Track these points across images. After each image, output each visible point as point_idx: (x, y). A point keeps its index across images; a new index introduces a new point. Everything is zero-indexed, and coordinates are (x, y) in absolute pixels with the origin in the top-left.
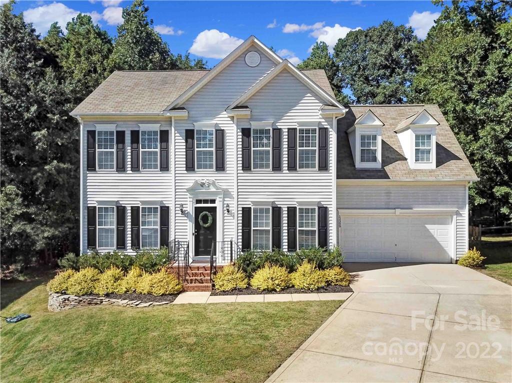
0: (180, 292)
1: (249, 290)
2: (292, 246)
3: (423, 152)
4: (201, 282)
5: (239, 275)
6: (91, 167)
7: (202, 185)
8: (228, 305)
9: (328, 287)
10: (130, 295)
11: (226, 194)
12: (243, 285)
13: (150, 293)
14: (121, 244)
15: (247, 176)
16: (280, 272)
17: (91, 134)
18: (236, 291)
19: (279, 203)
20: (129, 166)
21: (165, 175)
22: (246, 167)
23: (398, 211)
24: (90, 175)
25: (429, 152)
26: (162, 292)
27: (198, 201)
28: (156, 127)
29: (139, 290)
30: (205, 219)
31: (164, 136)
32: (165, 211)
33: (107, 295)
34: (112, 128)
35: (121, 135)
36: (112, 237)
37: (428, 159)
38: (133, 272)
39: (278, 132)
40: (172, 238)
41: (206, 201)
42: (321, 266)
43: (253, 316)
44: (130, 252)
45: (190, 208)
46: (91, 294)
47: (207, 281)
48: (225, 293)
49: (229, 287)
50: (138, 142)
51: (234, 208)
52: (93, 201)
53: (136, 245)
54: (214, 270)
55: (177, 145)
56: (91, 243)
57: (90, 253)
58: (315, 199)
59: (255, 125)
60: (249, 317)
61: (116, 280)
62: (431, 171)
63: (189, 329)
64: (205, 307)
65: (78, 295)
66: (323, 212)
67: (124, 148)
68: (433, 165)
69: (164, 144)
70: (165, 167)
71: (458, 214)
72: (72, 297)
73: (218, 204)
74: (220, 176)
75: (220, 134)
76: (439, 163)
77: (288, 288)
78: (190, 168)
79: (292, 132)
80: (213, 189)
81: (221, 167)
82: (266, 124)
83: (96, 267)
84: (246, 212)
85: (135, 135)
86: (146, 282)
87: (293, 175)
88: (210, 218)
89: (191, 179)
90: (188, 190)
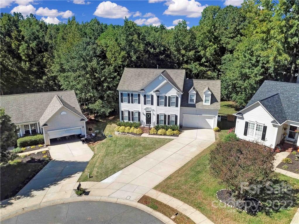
0: (142, 133)
1: (157, 134)
2: (169, 124)
3: (207, 100)
4: (147, 131)
5: (155, 131)
6: (122, 102)
7: (148, 108)
8: (151, 138)
9: (174, 135)
10: (132, 133)
11: (153, 110)
12: (155, 133)
13: (136, 133)
14: (129, 120)
15: (158, 107)
16: (164, 130)
17: (122, 94)
18: (154, 134)
19: (166, 114)
20: (131, 102)
21: (139, 104)
22: (158, 105)
23: (199, 115)
24: (122, 103)
25: (209, 100)
26: (139, 133)
27: (147, 112)
28: (137, 93)
29: (134, 133)
30: (148, 116)
31: (139, 95)
32: (139, 113)
33: (128, 133)
34: (127, 93)
35: (129, 95)
36: (127, 118)
37: (208, 102)
38: (133, 128)
39: (166, 97)
40: (141, 120)
41: (149, 112)
42: (173, 130)
43: (155, 141)
44: (131, 122)
45: (145, 113)
46: (124, 132)
47: (148, 131)
48: (152, 134)
49: (153, 133)
50: (133, 96)
51: (155, 114)
52: (122, 110)
53: (133, 120)
54: (150, 129)
55: (142, 98)
56: (123, 119)
57: (122, 121)
58: (174, 113)
59: (160, 95)
60: (154, 141)
61: (129, 129)
62: (209, 106)
63: (143, 143)
64: (147, 138)
65: (121, 132)
66: (176, 117)
67: (129, 98)
68: (209, 104)
69: (139, 97)
70: (139, 103)
71: (215, 117)
72: (120, 133)
73: (151, 113)
74: (152, 106)
75: (152, 96)
76: (211, 103)
77: (165, 135)
78: (145, 104)
79: (169, 97)
80: (150, 109)
81: (152, 104)
82: (163, 95)
83: (124, 126)
84: (158, 115)
85: (132, 95)
86: (135, 131)
87: (169, 107)
88: (150, 116)
89: (145, 106)
90: (144, 109)
